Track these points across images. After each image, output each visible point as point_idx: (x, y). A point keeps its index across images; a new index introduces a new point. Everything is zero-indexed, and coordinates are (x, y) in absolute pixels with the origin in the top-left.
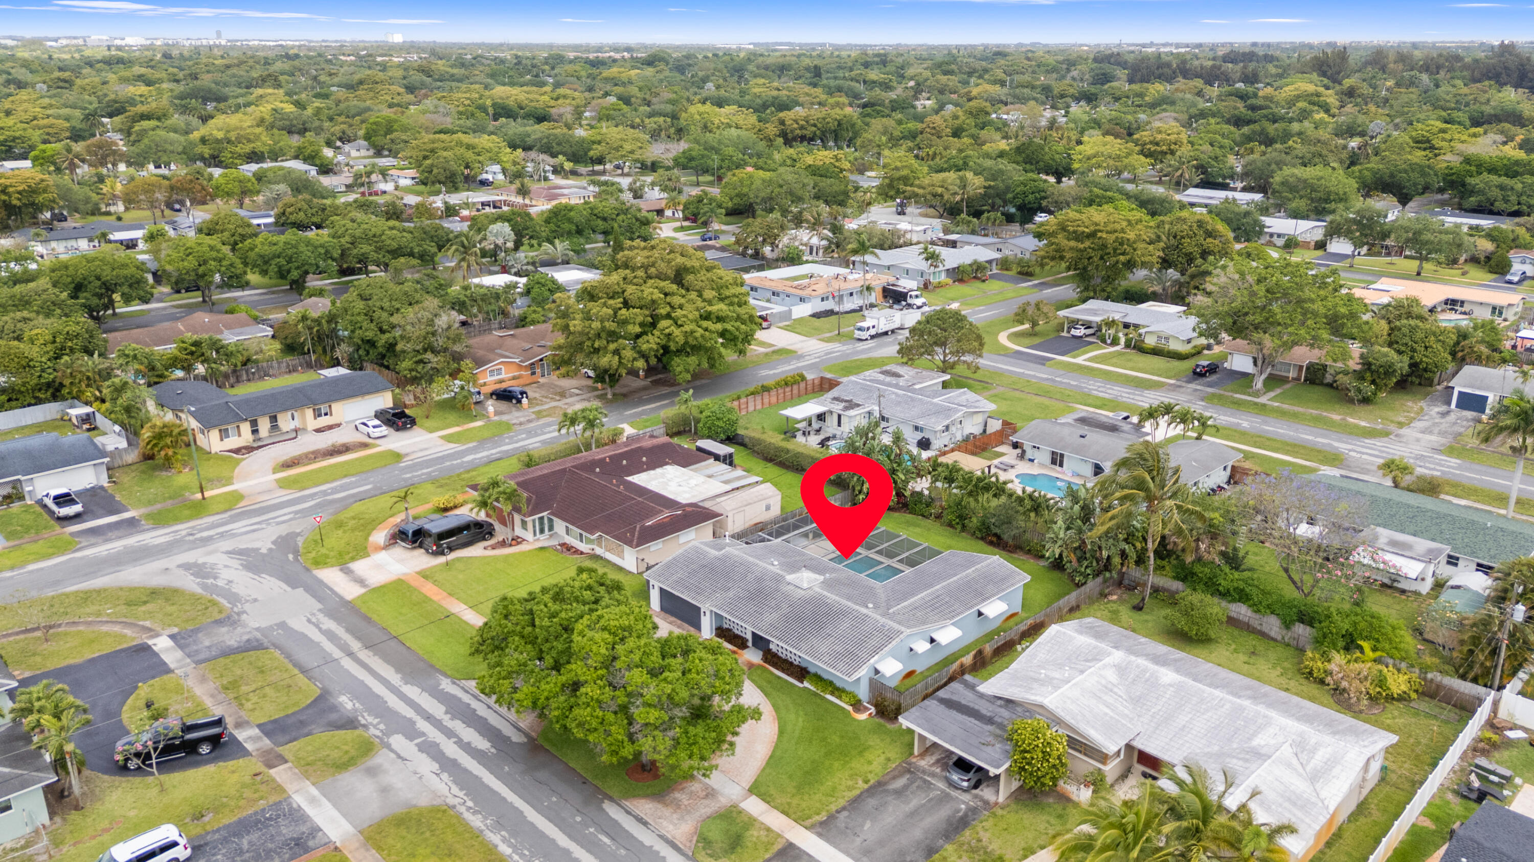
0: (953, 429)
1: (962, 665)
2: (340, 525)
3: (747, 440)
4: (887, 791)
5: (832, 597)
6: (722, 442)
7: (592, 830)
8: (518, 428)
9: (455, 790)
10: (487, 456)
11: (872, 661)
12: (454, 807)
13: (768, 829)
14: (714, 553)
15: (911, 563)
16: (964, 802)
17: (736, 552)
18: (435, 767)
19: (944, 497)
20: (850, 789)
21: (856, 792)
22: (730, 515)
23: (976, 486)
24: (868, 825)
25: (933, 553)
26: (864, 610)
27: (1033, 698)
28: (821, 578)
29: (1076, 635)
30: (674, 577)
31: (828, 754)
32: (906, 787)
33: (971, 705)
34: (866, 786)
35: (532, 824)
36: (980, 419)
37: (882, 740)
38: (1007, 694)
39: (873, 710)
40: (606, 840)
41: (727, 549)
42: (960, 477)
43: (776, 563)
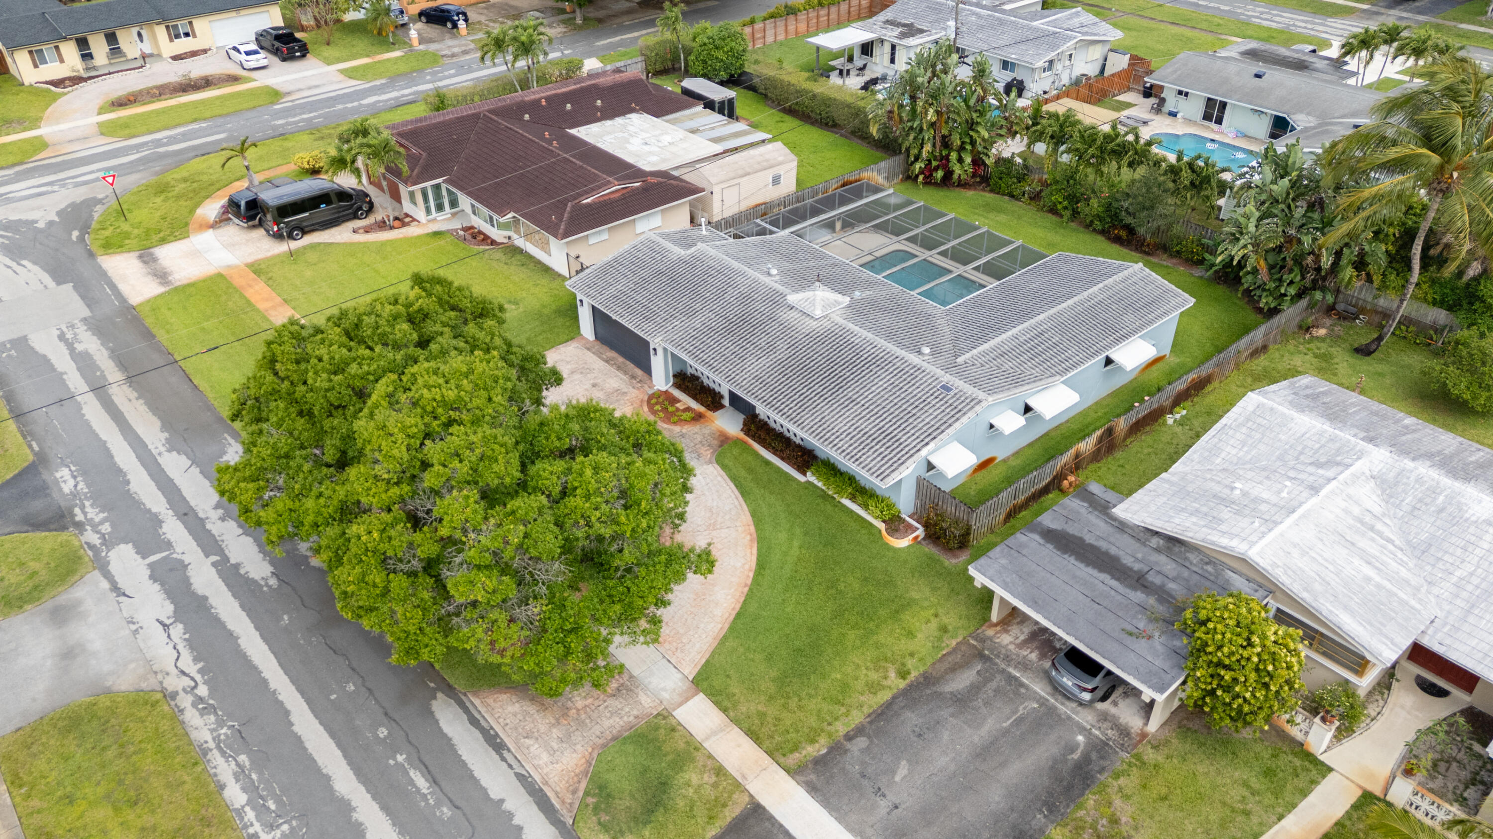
0: (1058, 66)
1: (1077, 456)
2: (162, 189)
3: (756, 81)
4: (940, 694)
5: (862, 333)
6: (722, 83)
7: (400, 758)
8: (447, 61)
9: (187, 662)
10: (396, 98)
11: (924, 452)
12: (174, 695)
13: (720, 771)
14: (678, 251)
15: (995, 271)
16: (1082, 730)
17: (713, 252)
18: (167, 610)
19: (1048, 165)
20: (873, 688)
21: (884, 696)
22: (716, 190)
23: (1101, 149)
24: (902, 770)
25: (1029, 257)
26: (914, 359)
27: (1224, 541)
28: (846, 300)
29: (1293, 413)
30: (612, 290)
31: (838, 614)
32: (975, 689)
33: (1103, 545)
34: (902, 684)
35: (298, 739)
36: (1097, 53)
37: (934, 589)
38: (1169, 529)
39: (920, 532)
40: (422, 783)
41: (700, 245)
42: (1076, 135)
43: (774, 272)
